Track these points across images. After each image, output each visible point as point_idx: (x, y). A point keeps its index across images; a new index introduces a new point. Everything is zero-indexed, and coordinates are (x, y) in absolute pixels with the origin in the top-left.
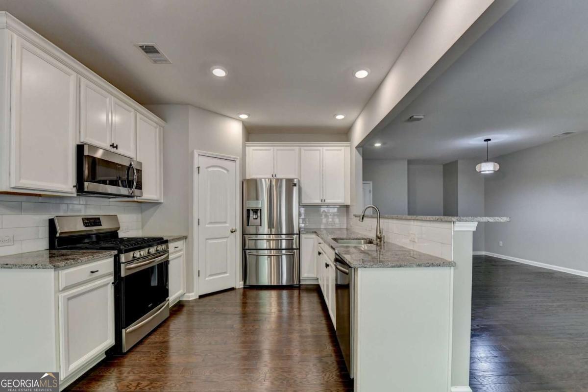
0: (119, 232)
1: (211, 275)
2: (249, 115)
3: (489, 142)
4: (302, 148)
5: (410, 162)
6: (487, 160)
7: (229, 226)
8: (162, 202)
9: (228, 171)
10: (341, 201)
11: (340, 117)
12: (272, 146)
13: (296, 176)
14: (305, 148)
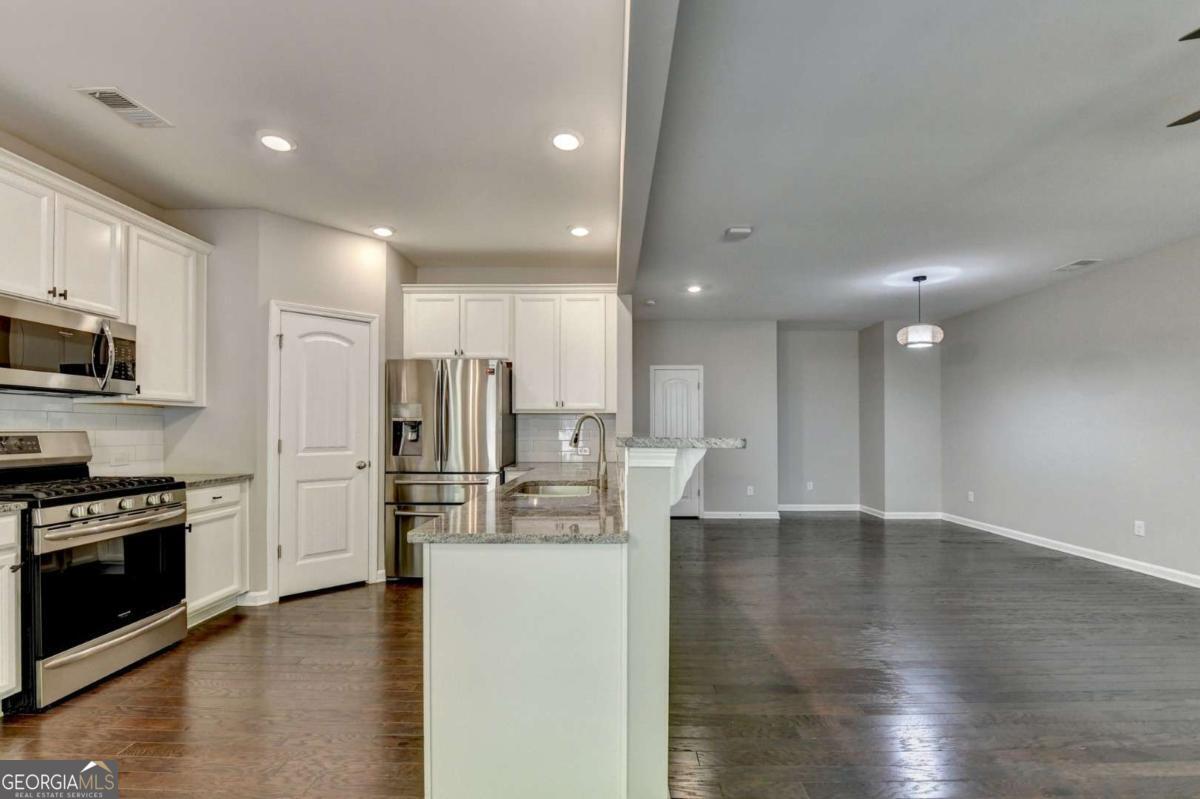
0: (88, 464)
1: (309, 556)
2: (394, 231)
3: (923, 283)
4: (517, 296)
5: (783, 327)
6: (919, 320)
7: (353, 455)
8: (204, 405)
9: (351, 343)
10: (594, 404)
11: (579, 232)
12: (458, 292)
13: (504, 354)
14: (523, 296)
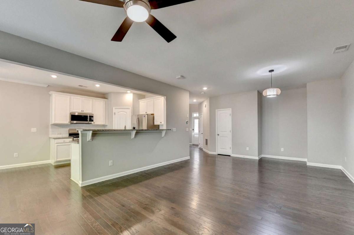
4: (154, 99)
9: (126, 113)
12: (146, 100)
13: (152, 113)
14: (156, 99)
